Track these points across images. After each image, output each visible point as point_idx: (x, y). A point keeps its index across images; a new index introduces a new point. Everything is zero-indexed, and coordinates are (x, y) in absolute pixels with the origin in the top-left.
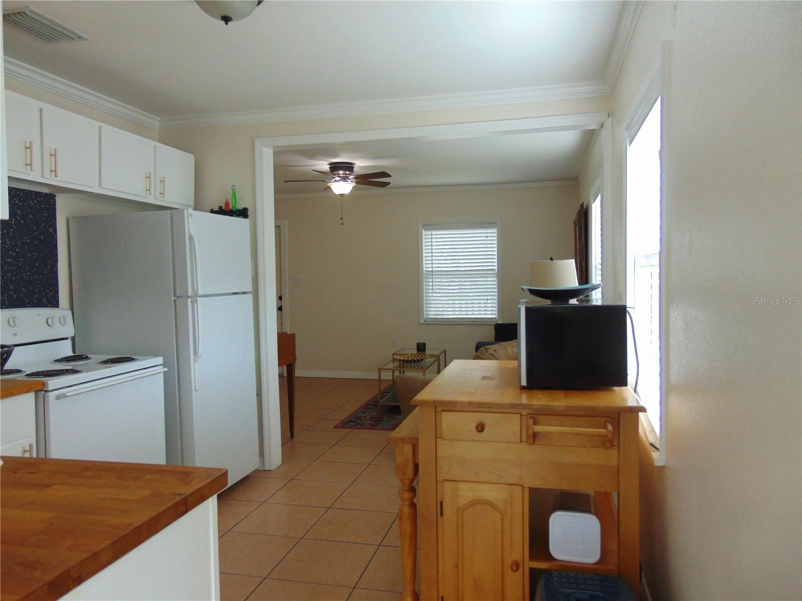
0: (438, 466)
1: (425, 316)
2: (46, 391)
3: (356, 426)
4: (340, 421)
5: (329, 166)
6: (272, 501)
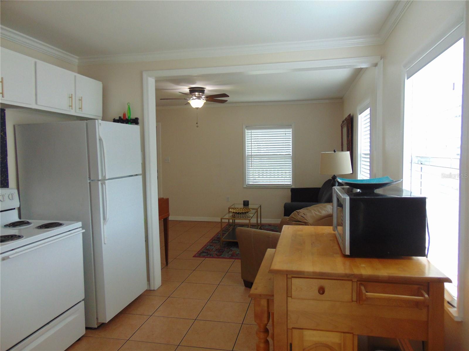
0: (289, 318)
1: (247, 183)
3: (208, 255)
4: (197, 252)
5: (189, 90)
6: (156, 314)
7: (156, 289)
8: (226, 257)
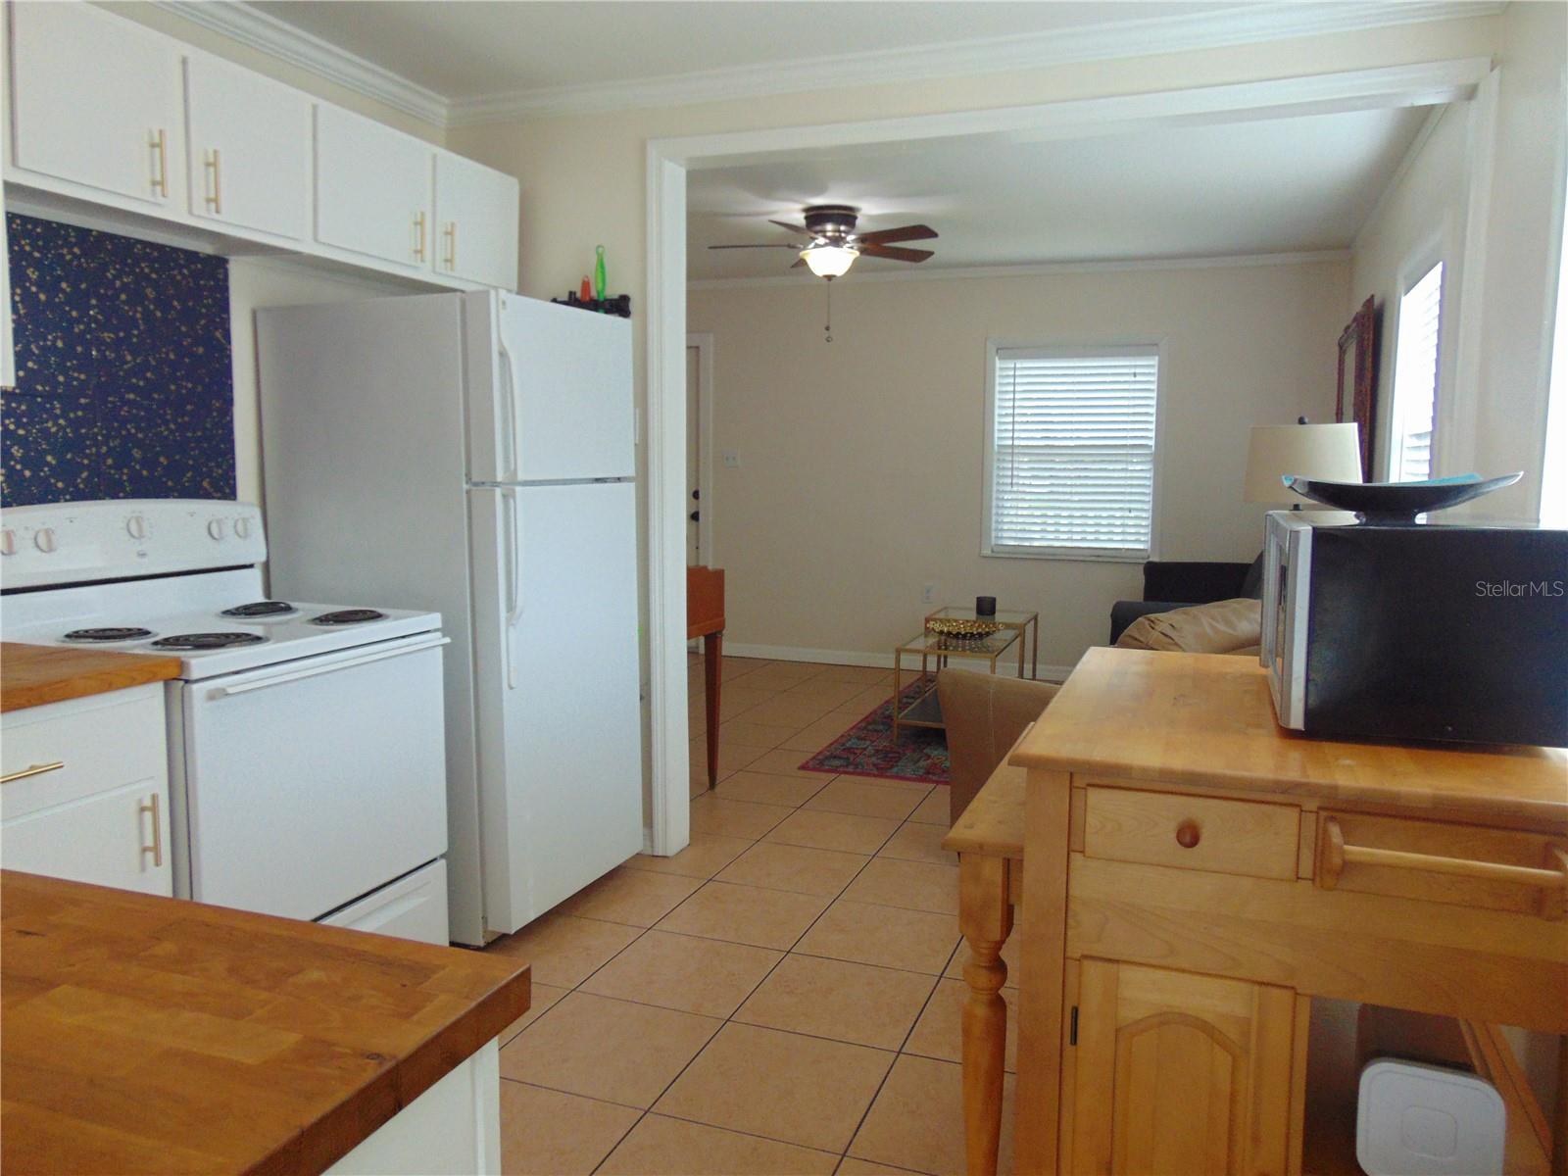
0: (1071, 921)
1: (993, 542)
2: (187, 681)
3: (847, 766)
4: (812, 755)
5: (803, 215)
6: (665, 925)
7: (672, 851)
8: (908, 775)
